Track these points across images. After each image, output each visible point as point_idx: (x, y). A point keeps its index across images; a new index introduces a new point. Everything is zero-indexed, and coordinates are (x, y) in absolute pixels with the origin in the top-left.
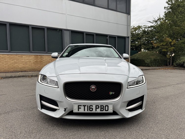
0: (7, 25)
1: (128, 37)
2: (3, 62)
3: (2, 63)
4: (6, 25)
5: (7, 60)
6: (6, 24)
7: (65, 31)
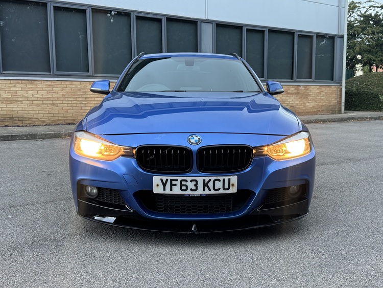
0: (87, 12)
1: (342, 37)
2: (80, 99)
3: (78, 103)
4: (84, 12)
5: (89, 96)
6: (86, 10)
7: (203, 24)
